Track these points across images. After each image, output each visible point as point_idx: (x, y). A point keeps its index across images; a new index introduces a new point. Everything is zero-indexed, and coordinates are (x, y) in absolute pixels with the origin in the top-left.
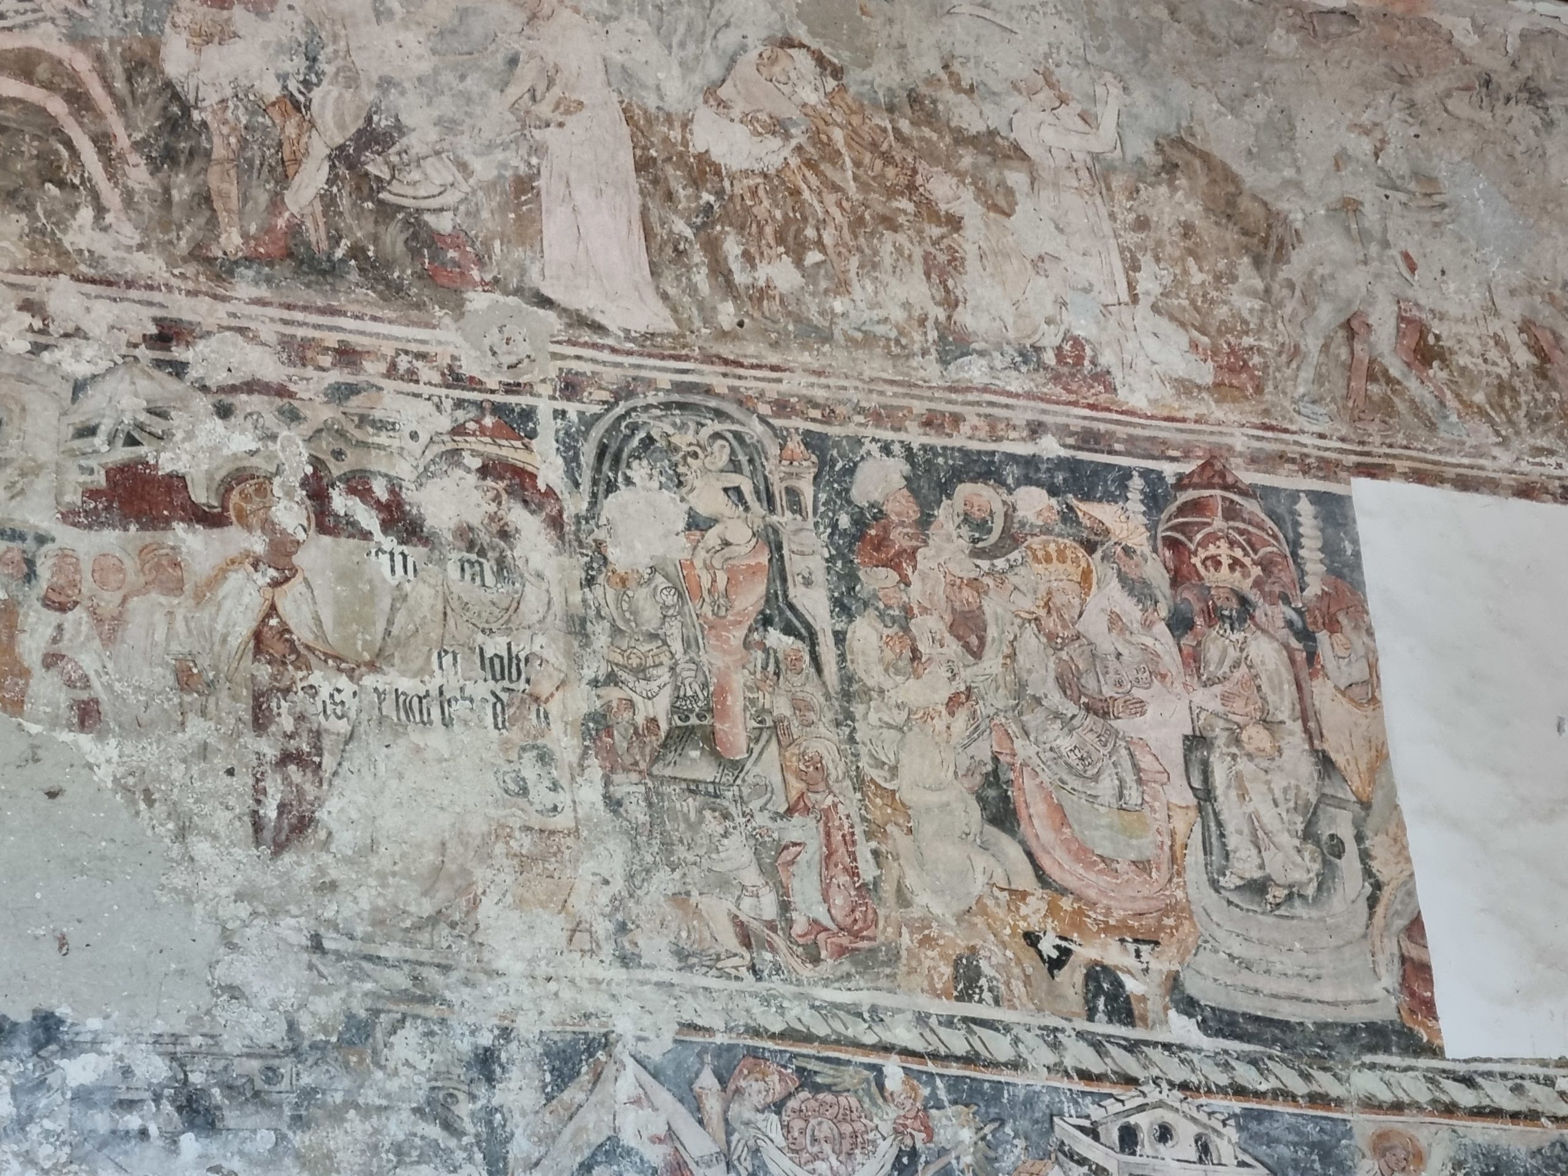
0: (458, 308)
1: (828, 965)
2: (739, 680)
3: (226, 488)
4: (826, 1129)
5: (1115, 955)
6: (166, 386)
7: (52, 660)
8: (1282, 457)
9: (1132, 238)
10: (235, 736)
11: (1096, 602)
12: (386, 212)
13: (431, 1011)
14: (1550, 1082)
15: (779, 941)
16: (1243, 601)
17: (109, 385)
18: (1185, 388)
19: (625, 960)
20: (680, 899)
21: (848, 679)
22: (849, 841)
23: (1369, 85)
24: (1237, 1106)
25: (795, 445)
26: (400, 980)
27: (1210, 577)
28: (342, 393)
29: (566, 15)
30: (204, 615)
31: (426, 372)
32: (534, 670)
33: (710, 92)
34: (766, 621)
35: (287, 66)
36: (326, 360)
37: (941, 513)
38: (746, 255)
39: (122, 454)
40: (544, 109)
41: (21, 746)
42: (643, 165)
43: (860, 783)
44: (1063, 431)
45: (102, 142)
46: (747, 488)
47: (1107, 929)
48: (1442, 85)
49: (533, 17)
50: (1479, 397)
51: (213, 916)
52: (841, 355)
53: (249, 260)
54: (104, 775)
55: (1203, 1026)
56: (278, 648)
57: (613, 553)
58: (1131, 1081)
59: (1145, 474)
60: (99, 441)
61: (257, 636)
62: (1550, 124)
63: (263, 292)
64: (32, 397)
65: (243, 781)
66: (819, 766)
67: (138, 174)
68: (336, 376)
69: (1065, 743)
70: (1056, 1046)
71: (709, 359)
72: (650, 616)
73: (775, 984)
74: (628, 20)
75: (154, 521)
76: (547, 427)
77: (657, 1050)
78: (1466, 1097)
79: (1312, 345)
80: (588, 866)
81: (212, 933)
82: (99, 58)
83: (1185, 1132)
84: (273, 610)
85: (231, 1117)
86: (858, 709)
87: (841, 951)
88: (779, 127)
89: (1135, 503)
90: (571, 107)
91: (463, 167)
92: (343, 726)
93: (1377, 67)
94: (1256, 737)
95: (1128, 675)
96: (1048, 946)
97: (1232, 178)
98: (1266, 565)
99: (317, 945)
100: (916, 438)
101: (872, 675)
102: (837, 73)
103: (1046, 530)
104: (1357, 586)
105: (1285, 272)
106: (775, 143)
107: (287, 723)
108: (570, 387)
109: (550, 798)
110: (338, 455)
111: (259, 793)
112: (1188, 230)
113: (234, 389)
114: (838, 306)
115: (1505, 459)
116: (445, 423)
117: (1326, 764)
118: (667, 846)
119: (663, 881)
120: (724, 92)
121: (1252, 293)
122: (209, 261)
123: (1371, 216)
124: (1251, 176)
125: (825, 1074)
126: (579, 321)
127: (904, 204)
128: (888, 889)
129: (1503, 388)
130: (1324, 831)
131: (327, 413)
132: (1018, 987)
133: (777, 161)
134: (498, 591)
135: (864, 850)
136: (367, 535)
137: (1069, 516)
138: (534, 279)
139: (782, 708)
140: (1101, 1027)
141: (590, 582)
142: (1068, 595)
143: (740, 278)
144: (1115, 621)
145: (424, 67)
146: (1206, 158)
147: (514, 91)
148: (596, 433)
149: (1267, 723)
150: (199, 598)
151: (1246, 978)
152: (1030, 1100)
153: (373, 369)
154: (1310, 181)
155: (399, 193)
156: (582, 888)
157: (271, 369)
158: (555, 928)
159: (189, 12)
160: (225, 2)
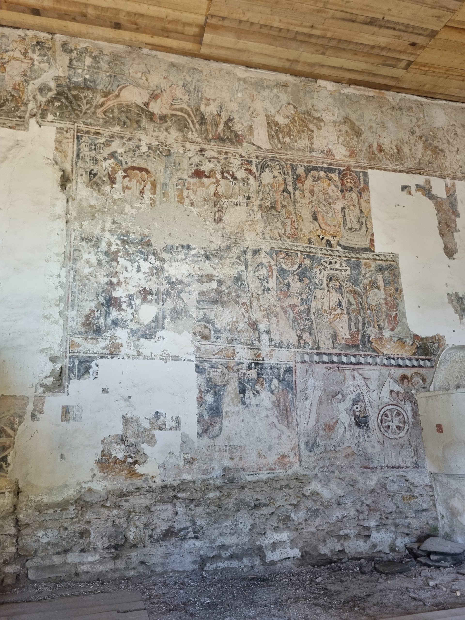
0: (242, 146)
1: (291, 239)
2: (280, 200)
3: (210, 173)
4: (290, 261)
5: (330, 238)
6: (202, 158)
7: (188, 197)
8: (358, 166)
9: (338, 133)
10: (212, 207)
11: (330, 188)
12: (232, 131)
13: (238, 245)
14: (390, 256)
15: (284, 236)
16: (351, 188)
17: (194, 158)
18: (345, 156)
19: (264, 238)
20: (271, 230)
21: (295, 199)
22: (294, 222)
23: (375, 108)
24: (346, 259)
25: (288, 166)
26: (234, 241)
27: (347, 184)
28: (225, 159)
29: (257, 100)
30: (207, 191)
31: (237, 155)
32: (251, 198)
33: (278, 112)
34: (284, 191)
35: (218, 109)
36: (223, 154)
37: (309, 175)
38: (283, 137)
39: (196, 168)
40: (254, 115)
41: (184, 209)
42: (268, 123)
43: (296, 214)
44: (327, 163)
45: (192, 121)
46: (282, 172)
47: (329, 235)
48: (387, 108)
49: (253, 101)
50: (388, 157)
51: (209, 232)
52: (296, 152)
53: (213, 139)
54: (195, 213)
55: (342, 248)
56: (217, 195)
57: (263, 182)
58: (331, 255)
59: (338, 169)
60: (193, 166)
61: (215, 194)
62: (403, 114)
63: (215, 144)
64: (184, 159)
65: (213, 214)
66: (290, 212)
67: (197, 126)
68: (225, 156)
69: (325, 209)
70: (321, 251)
71: (277, 153)
72: (268, 191)
73: (284, 242)
74: (267, 101)
75: (200, 177)
76: (254, 163)
77: (267, 251)
78: (378, 258)
79: (364, 149)
80: (259, 226)
81: (209, 234)
82: (192, 109)
83: (338, 262)
84: (216, 190)
85: (212, 258)
86: (296, 204)
87: (293, 237)
88: (288, 117)
89: (337, 174)
90: (258, 115)
91: (242, 124)
92: (226, 206)
93: (377, 105)
94: (352, 208)
95: (334, 199)
96: (321, 237)
97: (354, 123)
98: (355, 183)
99: (223, 236)
100: (306, 164)
101: (298, 199)
102: (296, 108)
103: (324, 178)
104: (368, 185)
105: (361, 138)
106: (287, 119)
107: (219, 206)
108: (257, 157)
109: (254, 216)
110: (225, 168)
111: (215, 215)
112: (347, 132)
113: (211, 158)
114: (295, 144)
115: (391, 166)
116: (240, 163)
117: (361, 211)
118: (269, 223)
119: (269, 228)
120: (280, 112)
121: (356, 141)
122: (207, 139)
123: (374, 129)
124: (357, 123)
125: (290, 254)
126: (259, 147)
127: (306, 129)
128: (299, 229)
129: (392, 155)
130: (361, 221)
131: (223, 161)
132: (317, 243)
133: (287, 122)
134: (247, 187)
135: (296, 224)
136: (229, 179)
137: (327, 176)
138: (252, 141)
139: (286, 204)
140: (328, 248)
141: (259, 186)
142: (326, 188)
143: (281, 141)
144: (333, 191)
145: (237, 109)
146: (350, 120)
147: (250, 112)
148: (261, 164)
149: (354, 206)
150: (207, 188)
151: (348, 241)
152: (318, 258)
153: (230, 155)
154: (366, 124)
155: (233, 129)
156: (258, 229)
157: (216, 155)
158: (254, 234)
159: (204, 101)
160: (209, 100)
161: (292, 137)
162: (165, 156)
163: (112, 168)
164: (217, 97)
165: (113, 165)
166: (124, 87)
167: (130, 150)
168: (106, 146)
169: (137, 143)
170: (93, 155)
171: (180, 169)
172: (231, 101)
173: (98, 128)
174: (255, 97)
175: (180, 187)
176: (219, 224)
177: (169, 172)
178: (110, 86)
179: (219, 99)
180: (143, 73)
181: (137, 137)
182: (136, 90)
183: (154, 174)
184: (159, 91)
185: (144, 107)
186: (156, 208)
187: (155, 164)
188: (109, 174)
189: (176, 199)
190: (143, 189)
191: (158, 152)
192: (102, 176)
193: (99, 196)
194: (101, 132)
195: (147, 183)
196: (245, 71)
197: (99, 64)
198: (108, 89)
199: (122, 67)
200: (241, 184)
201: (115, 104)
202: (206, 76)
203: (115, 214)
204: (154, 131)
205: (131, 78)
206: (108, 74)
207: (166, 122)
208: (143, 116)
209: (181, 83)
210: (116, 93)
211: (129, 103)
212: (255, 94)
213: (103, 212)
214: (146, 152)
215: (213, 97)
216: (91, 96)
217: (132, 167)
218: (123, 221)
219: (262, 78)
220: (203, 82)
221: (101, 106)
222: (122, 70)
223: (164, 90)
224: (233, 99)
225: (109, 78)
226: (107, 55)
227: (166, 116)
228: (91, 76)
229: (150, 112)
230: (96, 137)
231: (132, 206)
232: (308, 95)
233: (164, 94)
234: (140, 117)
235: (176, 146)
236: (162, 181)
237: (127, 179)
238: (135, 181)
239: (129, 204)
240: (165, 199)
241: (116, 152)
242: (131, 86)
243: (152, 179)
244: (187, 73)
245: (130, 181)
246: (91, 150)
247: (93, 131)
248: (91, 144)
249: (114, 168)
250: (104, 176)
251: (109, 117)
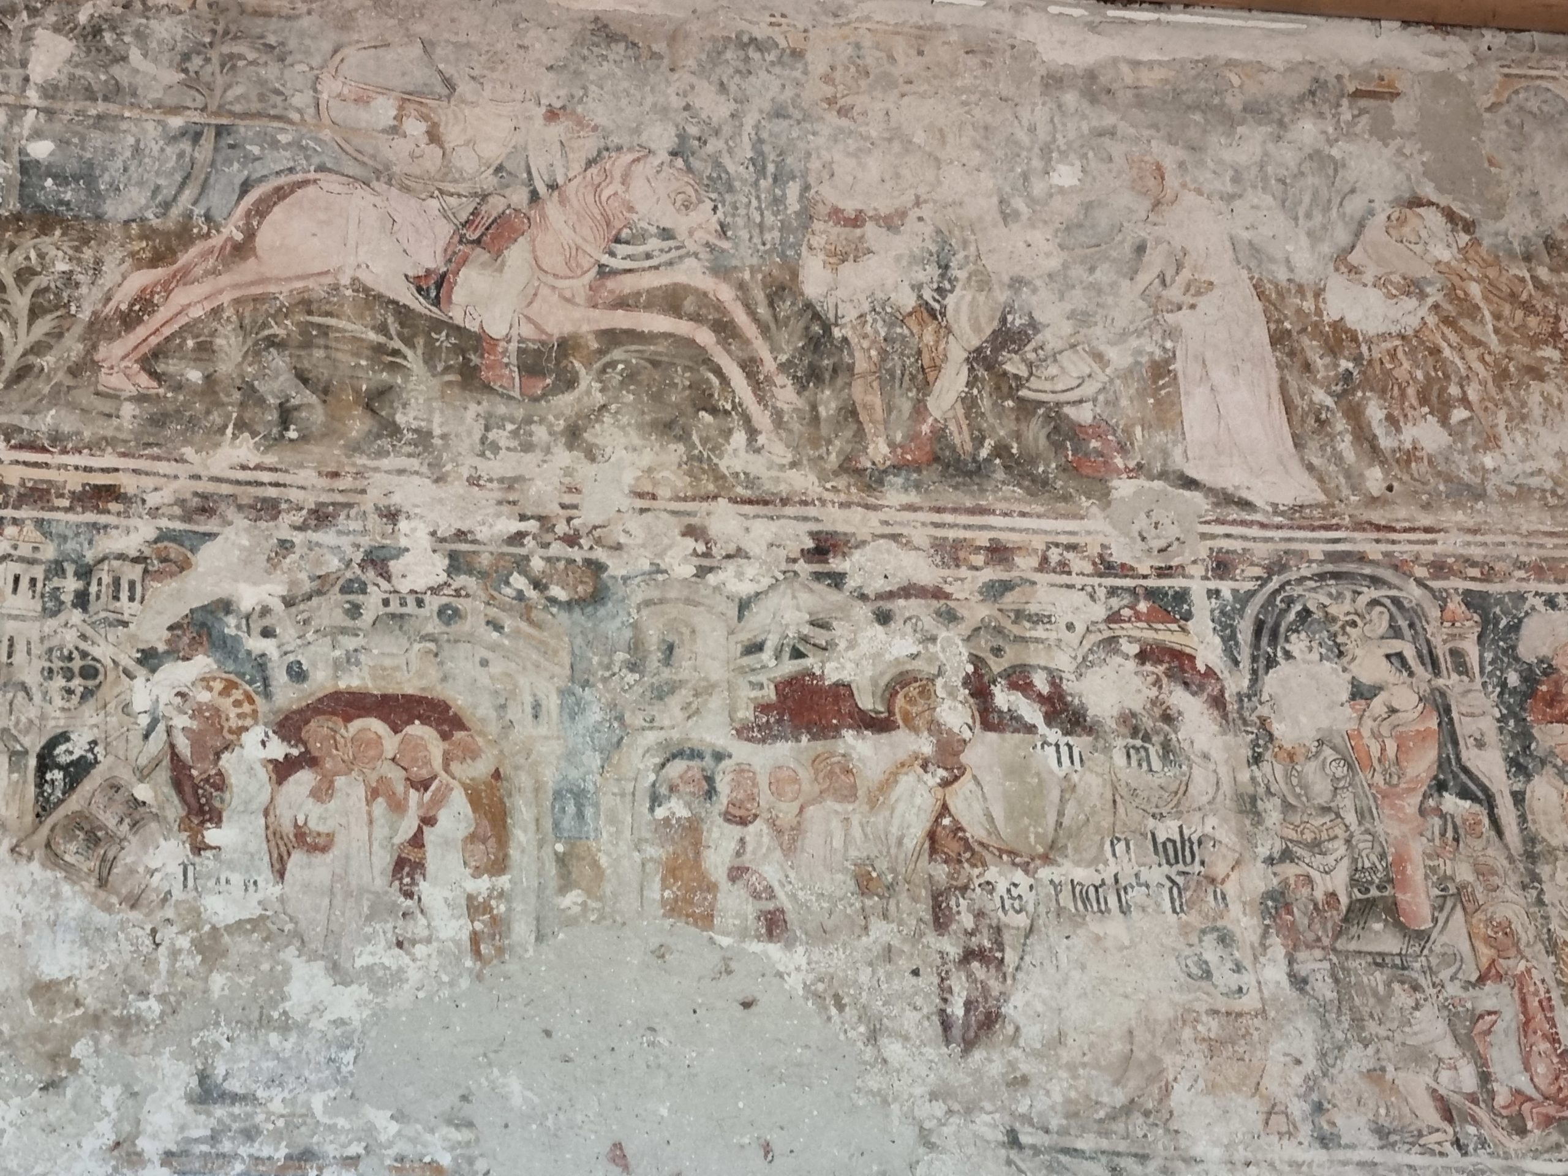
0: (1104, 497)
1: (1536, 1135)
2: (1417, 848)
3: (890, 693)
6: (825, 597)
7: (737, 873)
10: (917, 937)
12: (1026, 408)
15: (1482, 1113)
17: (772, 601)
19: (1325, 1141)
20: (1376, 1075)
21: (1530, 840)
22: (1547, 1006)
25: (1455, 605)
26: (1099, 1171)
28: (996, 590)
29: (1189, 198)
30: (879, 820)
31: (1077, 563)
32: (1206, 852)
33: (1341, 260)
34: (1441, 787)
35: (921, 276)
36: (979, 559)
38: (1391, 419)
39: (789, 667)
40: (1174, 293)
41: (713, 959)
42: (1278, 339)
45: (750, 367)
46: (1409, 653)
49: (1157, 204)
51: (909, 1116)
52: (1496, 511)
53: (897, 468)
54: (794, 983)
56: (952, 847)
57: (1278, 728)
60: (766, 656)
61: (932, 836)
63: (913, 497)
64: (701, 619)
65: (929, 980)
66: (1507, 930)
67: (786, 395)
68: (990, 574)
71: (1360, 526)
72: (1321, 790)
73: (1482, 1158)
74: (1253, 197)
75: (823, 730)
76: (1202, 607)
80: (1277, 1048)
81: (910, 1133)
82: (742, 286)
84: (945, 809)
86: (1544, 870)
87: (1548, 1121)
88: (1413, 287)
90: (1201, 288)
91: (1099, 357)
92: (1022, 921)
99: (1013, 1140)
101: (1556, 833)
102: (1469, 227)
106: (1411, 303)
107: (967, 921)
108: (1222, 566)
109: (1234, 980)
110: (997, 651)
111: (945, 993)
113: (891, 595)
114: (1488, 461)
116: (1099, 612)
119: (1356, 1059)
120: (1354, 258)
122: (859, 472)
126: (1226, 499)
127: (1549, 352)
131: (985, 611)
133: (1414, 322)
134: (1165, 775)
136: (1031, 729)
138: (1177, 461)
139: (1464, 873)
141: (1257, 759)
143: (1386, 442)
145: (1054, 263)
147: (1145, 278)
148: (1252, 610)
150: (873, 803)
153: (1025, 564)
155: (1037, 389)
156: (1274, 1070)
157: (926, 573)
158: (1250, 1111)
159: (823, 233)
160: (857, 221)
161: (1459, 414)
162: (569, 605)
163: (198, 712)
164: (908, 199)
165: (204, 696)
166: (280, 194)
167: (322, 584)
168: (159, 575)
169: (375, 533)
170: (70, 638)
171: (673, 687)
172: (1008, 216)
173: (109, 460)
174: (1172, 181)
175: (677, 808)
176: (978, 1055)
177: (594, 715)
178: (187, 195)
179: (926, 211)
180: (408, 98)
181: (374, 497)
182: (360, 200)
183: (493, 729)
184: (519, 197)
185: (419, 305)
186: (512, 967)
187: (497, 667)
188: (175, 756)
189: (655, 891)
190: (417, 841)
191: (518, 581)
192: (125, 775)
193: (101, 918)
194: (128, 484)
195: (439, 801)
196: (1092, 27)
197: (117, 70)
198: (175, 212)
199: (271, 72)
200: (1119, 759)
201: (225, 299)
202: (827, 79)
203: (217, 1035)
204: (488, 447)
205: (326, 134)
206: (176, 122)
207: (569, 382)
208: (413, 359)
209: (662, 137)
210: (232, 231)
211: (318, 288)
212: (1169, 165)
213: (128, 1024)
214: (435, 590)
215: (884, 206)
216: (62, 266)
217: (336, 696)
218: (272, 1081)
219: (1207, 62)
220: (807, 117)
221: (129, 320)
222: (267, 91)
223: (553, 187)
224: (1019, 204)
225: (185, 145)
226: (176, 12)
227: (566, 346)
228: (62, 143)
229: (458, 330)
230: (90, 517)
231: (334, 968)
232: (1539, 138)
233: (552, 207)
234: (393, 367)
235: (639, 535)
236: (550, 777)
237: (305, 778)
238: (360, 791)
239: (313, 957)
240: (572, 899)
241: (226, 606)
242: (331, 182)
243: (481, 769)
244: (701, 71)
245: (323, 792)
246: (53, 606)
247: (75, 482)
248: (57, 569)
249: (210, 717)
250: (143, 775)
251: (178, 387)
